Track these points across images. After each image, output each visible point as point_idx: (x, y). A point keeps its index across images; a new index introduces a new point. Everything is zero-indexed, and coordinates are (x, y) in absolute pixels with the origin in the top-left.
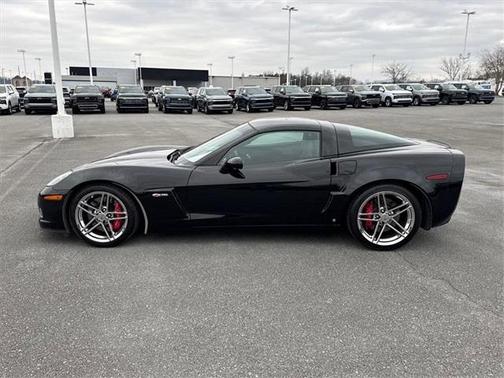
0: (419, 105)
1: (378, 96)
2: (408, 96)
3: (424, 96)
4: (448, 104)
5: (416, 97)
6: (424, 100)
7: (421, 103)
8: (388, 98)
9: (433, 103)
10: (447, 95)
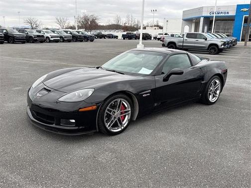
0: (63, 42)
1: (43, 36)
2: (58, 37)
3: (65, 37)
4: (76, 41)
5: (61, 37)
6: (65, 39)
7: (64, 41)
8: (47, 37)
9: (69, 41)
10: (75, 37)
